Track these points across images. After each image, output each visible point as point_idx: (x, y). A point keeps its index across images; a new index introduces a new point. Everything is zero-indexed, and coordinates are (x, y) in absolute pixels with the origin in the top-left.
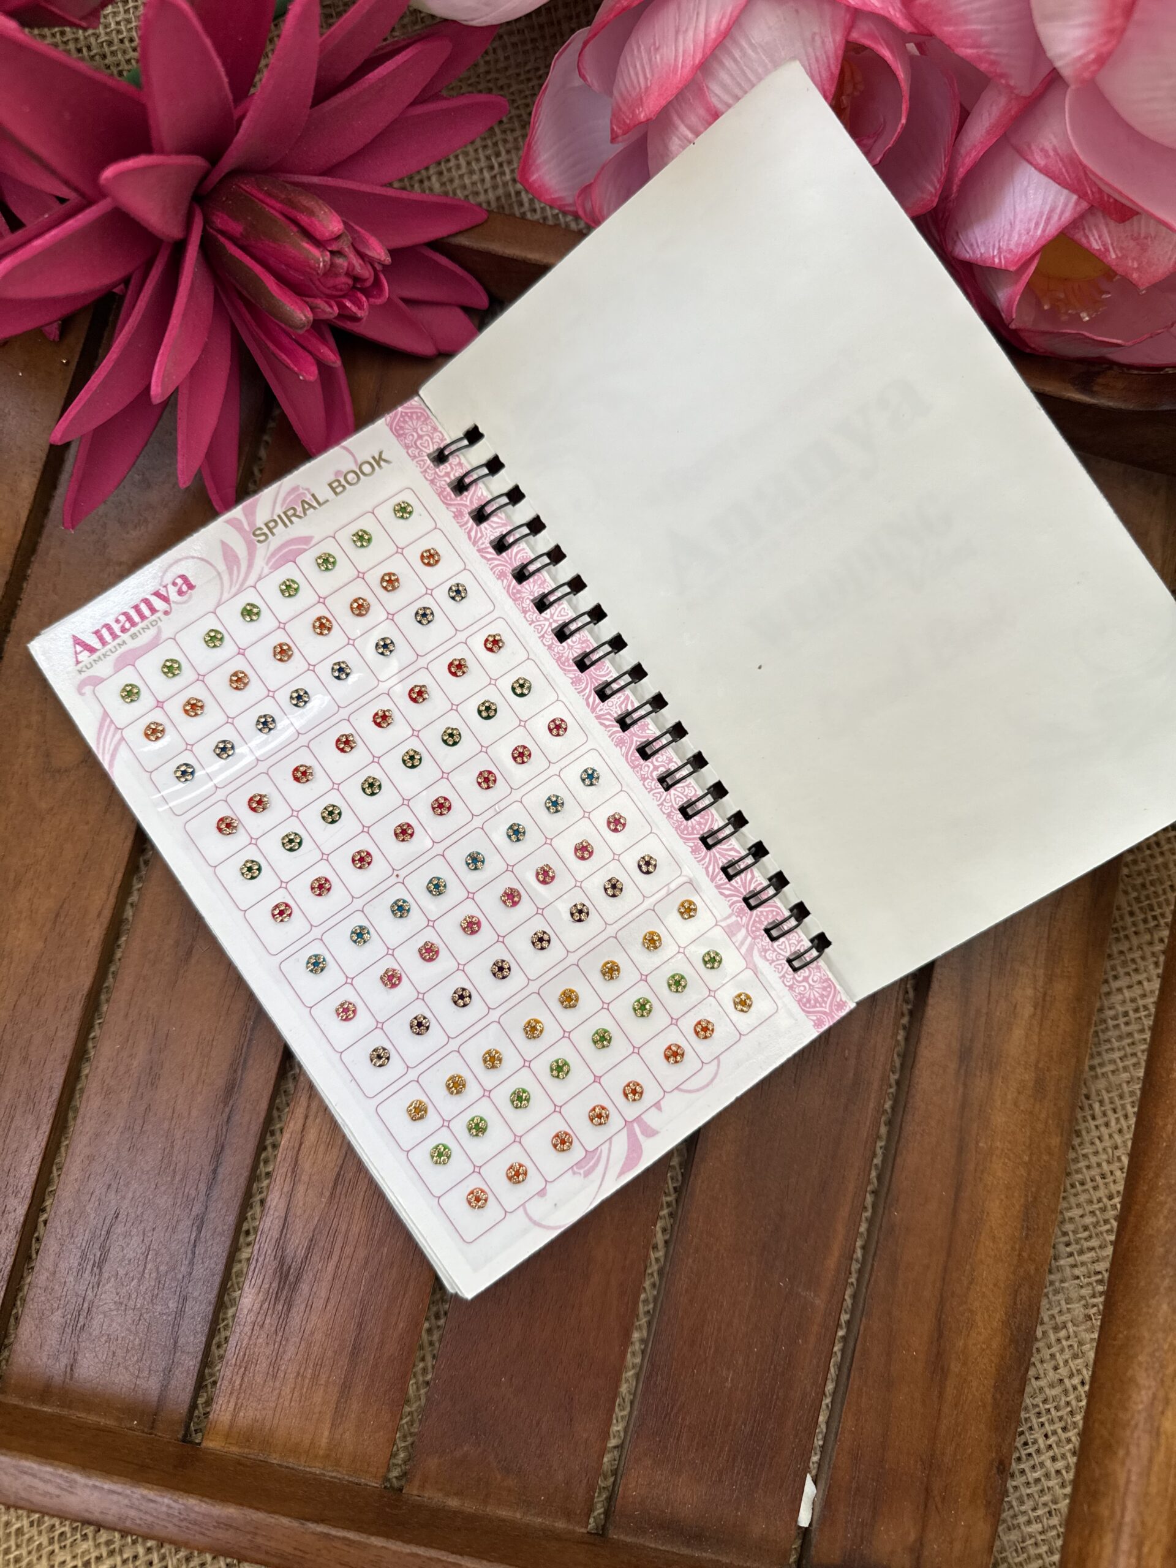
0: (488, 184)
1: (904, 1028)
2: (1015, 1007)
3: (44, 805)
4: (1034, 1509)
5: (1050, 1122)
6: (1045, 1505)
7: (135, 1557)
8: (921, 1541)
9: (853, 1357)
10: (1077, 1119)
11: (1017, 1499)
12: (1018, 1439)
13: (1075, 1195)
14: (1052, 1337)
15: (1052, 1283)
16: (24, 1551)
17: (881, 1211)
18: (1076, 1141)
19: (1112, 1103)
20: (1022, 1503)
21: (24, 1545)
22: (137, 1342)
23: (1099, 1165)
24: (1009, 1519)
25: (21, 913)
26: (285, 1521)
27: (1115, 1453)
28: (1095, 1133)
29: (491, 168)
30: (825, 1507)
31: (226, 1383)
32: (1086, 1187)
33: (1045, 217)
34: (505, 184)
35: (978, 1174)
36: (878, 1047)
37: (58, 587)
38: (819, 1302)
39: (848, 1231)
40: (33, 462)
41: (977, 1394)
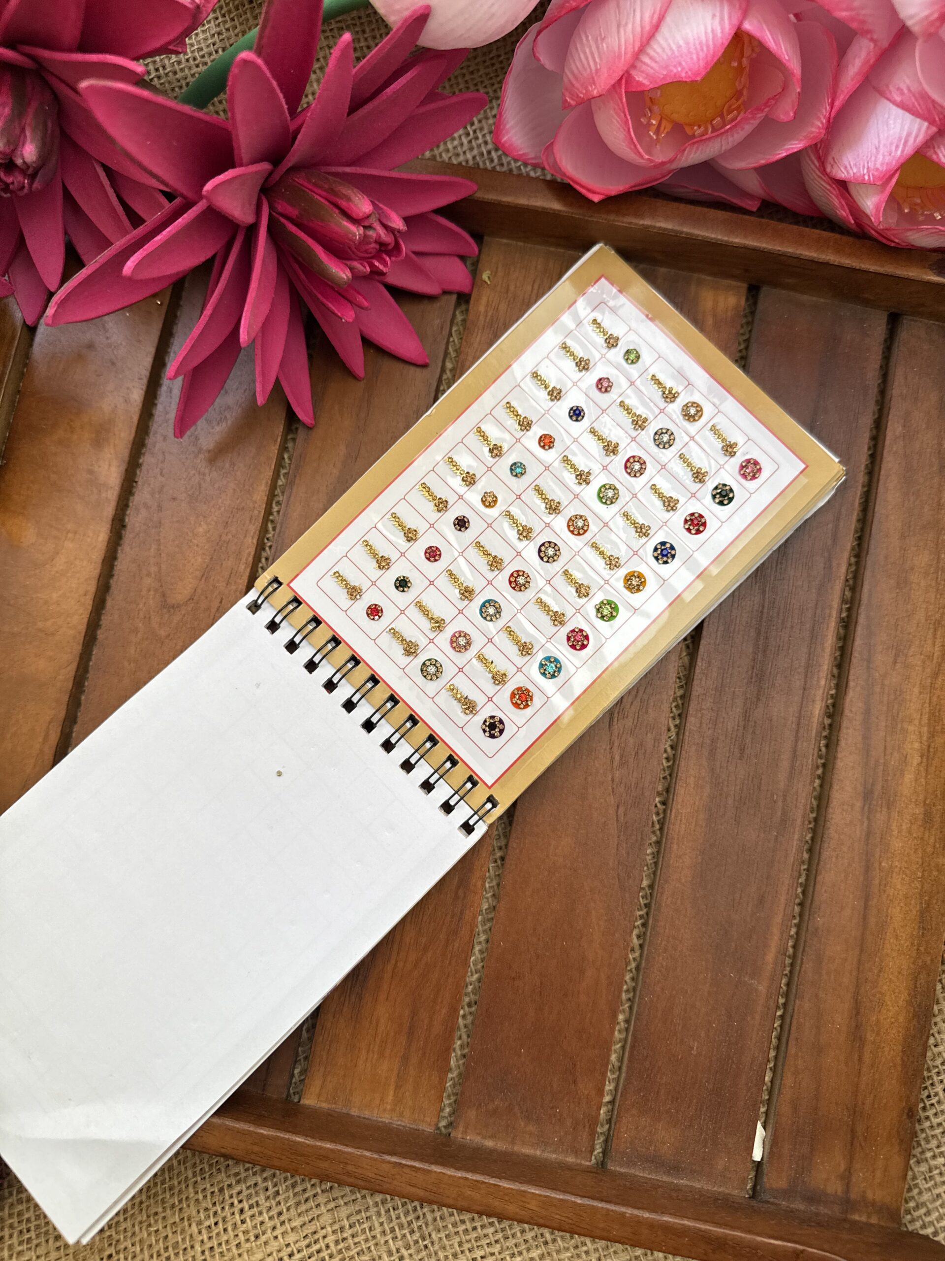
0: (466, 147)
1: (819, 777)
2: (906, 757)
3: (162, 633)
4: (938, 1147)
5: (938, 846)
7: (256, 1184)
8: (849, 1170)
9: (789, 1031)
11: (924, 1139)
12: (923, 1093)
17: (806, 918)
20: (927, 1141)
24: (919, 1155)
29: (468, 134)
30: (773, 1146)
33: (903, 141)
35: (882, 887)
36: (800, 791)
37: (164, 471)
38: (762, 988)
39: (782, 934)
40: (140, 379)
41: (889, 1057)
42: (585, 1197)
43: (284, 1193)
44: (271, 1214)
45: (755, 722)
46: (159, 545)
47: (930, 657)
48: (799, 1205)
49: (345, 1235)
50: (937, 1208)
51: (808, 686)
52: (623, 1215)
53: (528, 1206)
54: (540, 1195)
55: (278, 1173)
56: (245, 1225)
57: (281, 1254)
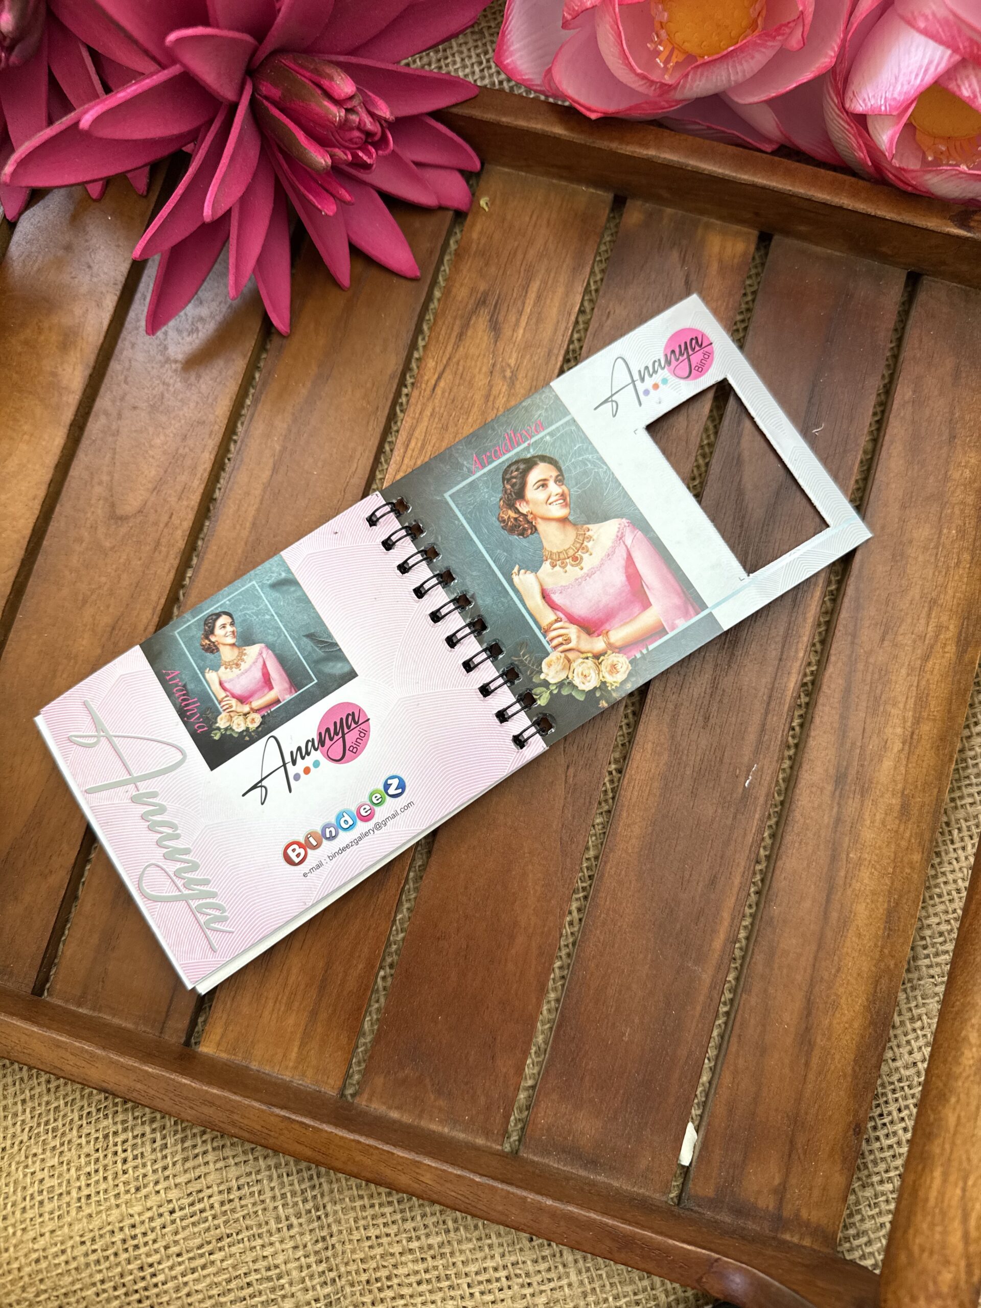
0: (477, 76)
1: (790, 758)
2: (886, 743)
3: (108, 544)
4: (887, 1171)
5: (913, 841)
7: (143, 1135)
8: (784, 1184)
9: (733, 1025)
10: (937, 843)
11: (872, 1161)
12: (874, 1110)
13: (933, 906)
14: (909, 1026)
15: (910, 980)
16: (60, 1123)
17: (762, 906)
18: (936, 861)
19: (969, 830)
20: (875, 1162)
21: (60, 1119)
23: (955, 881)
24: (864, 1178)
25: (85, 625)
26: (257, 1104)
27: (948, 1101)
28: (953, 855)
29: (481, 63)
30: (703, 1150)
32: (943, 899)
33: (923, 70)
34: (491, 76)
35: (848, 881)
36: (766, 767)
37: (129, 379)
38: (707, 976)
39: (733, 919)
40: (115, 284)
41: (839, 1066)
42: (485, 1176)
43: (172, 1147)
44: (155, 1167)
45: (724, 691)
46: (115, 453)
47: (922, 637)
48: (726, 1218)
51: (784, 657)
52: (526, 1197)
53: (422, 1178)
54: (436, 1168)
55: (168, 1124)
56: (126, 1176)
57: (161, 1210)
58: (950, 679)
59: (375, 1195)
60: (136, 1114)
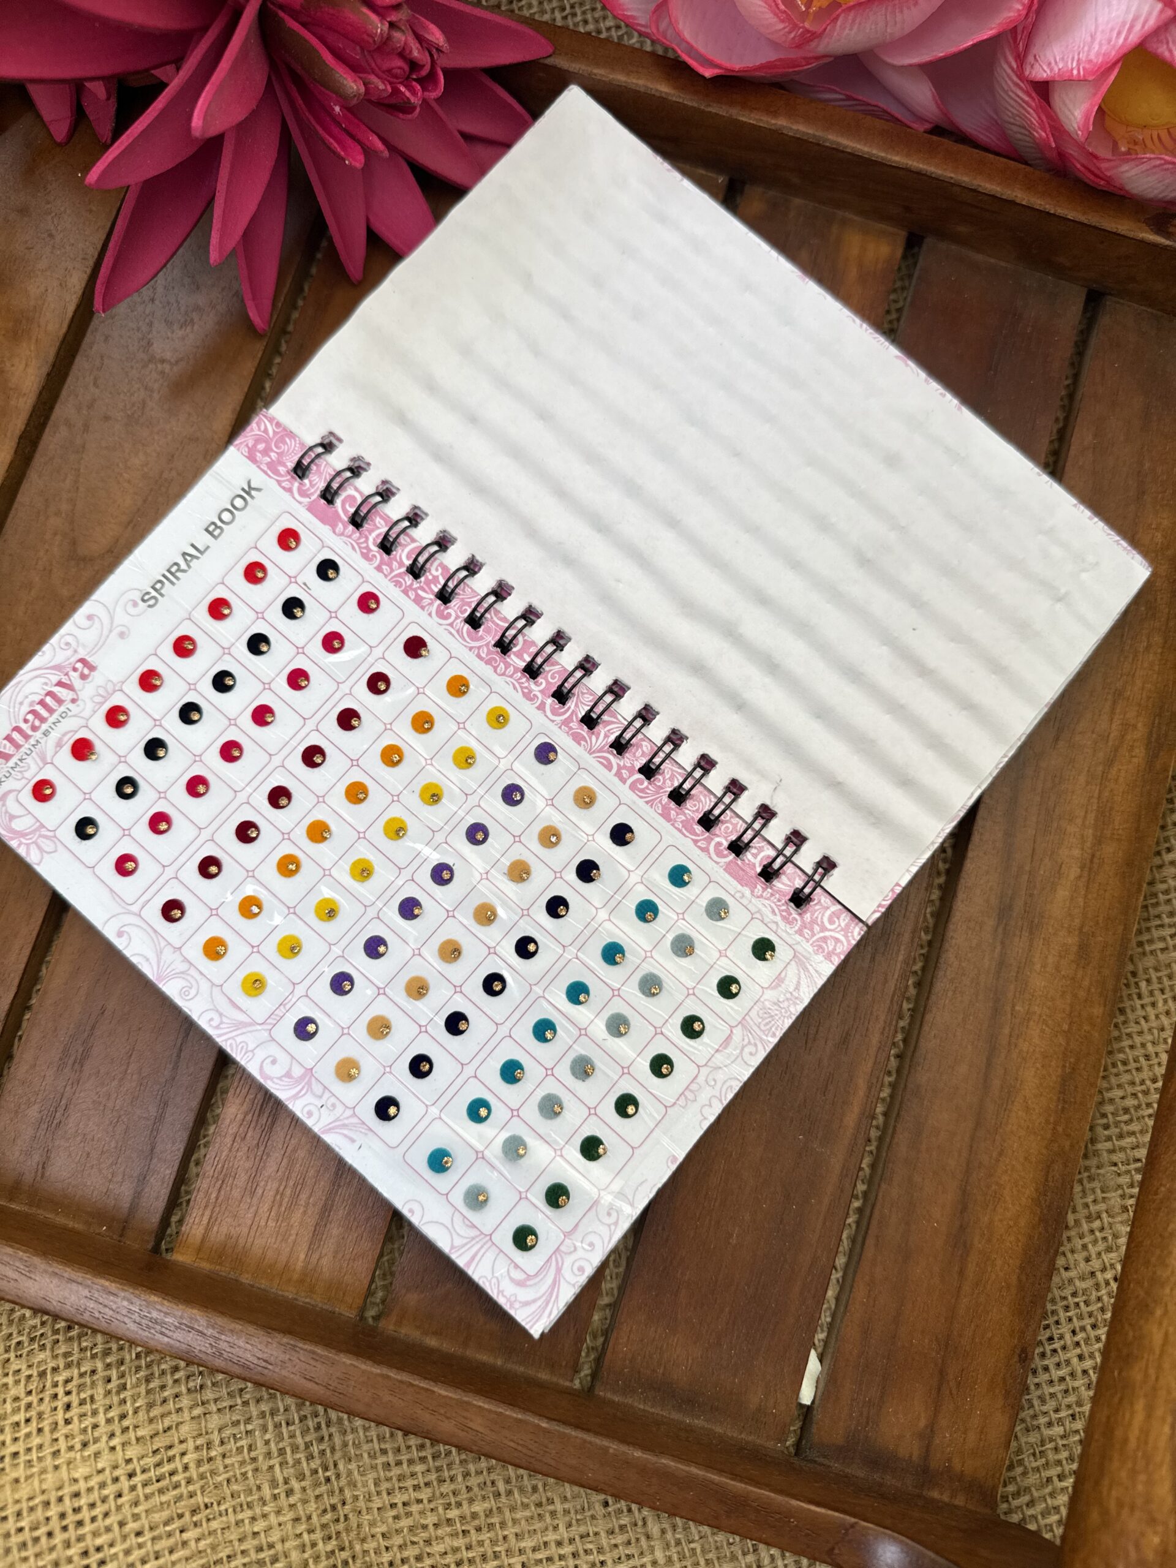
1: (940, 886)
2: (1061, 866)
4: (1057, 1411)
5: (1093, 990)
6: (1069, 1407)
7: (93, 1372)
8: (932, 1427)
9: (869, 1224)
10: (1122, 996)
11: (1039, 1397)
12: (1043, 1332)
13: (1117, 1075)
14: (1085, 1227)
15: (1087, 1168)
17: (906, 1072)
18: (1121, 1019)
19: (1160, 982)
20: (1042, 1400)
22: (113, 1144)
23: (1143, 1045)
24: (1029, 1420)
28: (1140, 1012)
30: (828, 1385)
31: (201, 1195)
32: (1129, 1067)
35: (1013, 1040)
36: (911, 896)
37: (99, 381)
38: (836, 1163)
39: (869, 1088)
41: (1001, 1274)
42: (554, 1420)
43: (133, 1388)
44: (110, 1415)
46: (78, 476)
47: (1105, 737)
48: (858, 1471)
49: (213, 1453)
50: (1044, 1497)
52: (605, 1450)
53: (471, 1425)
54: (490, 1411)
55: (128, 1357)
56: (70, 1427)
57: (117, 1473)
58: (1138, 790)
59: (403, 1448)
60: (84, 1344)
